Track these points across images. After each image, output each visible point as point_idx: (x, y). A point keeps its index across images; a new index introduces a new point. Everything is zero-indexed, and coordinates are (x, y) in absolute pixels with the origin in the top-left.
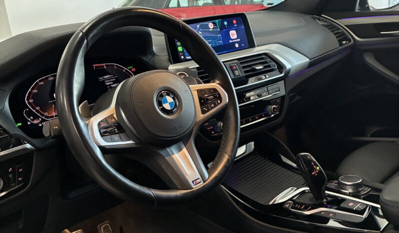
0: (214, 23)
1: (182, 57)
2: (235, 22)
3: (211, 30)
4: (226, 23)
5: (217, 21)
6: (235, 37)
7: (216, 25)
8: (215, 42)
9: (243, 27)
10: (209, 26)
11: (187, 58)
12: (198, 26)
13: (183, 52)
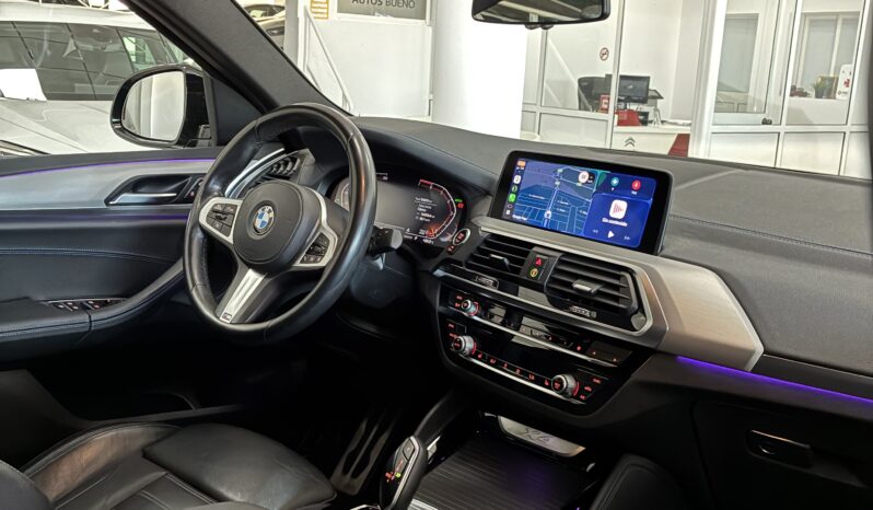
0: (590, 174)
1: (508, 212)
2: (636, 185)
3: (579, 184)
4: (615, 182)
5: (599, 172)
6: (621, 215)
7: (593, 180)
8: (574, 209)
9: (650, 201)
10: (580, 176)
11: (514, 216)
12: (560, 170)
13: (513, 204)
